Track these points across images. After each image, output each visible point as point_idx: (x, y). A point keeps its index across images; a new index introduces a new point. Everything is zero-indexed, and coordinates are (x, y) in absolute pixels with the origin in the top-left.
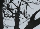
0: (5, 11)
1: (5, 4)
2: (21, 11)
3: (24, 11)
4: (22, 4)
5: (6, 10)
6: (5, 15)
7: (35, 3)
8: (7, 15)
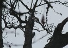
0: (6, 17)
1: (7, 3)
2: (36, 18)
3: (43, 17)
4: (40, 5)
5: (9, 14)
6: (6, 23)
7: (63, 4)
8: (10, 23)
